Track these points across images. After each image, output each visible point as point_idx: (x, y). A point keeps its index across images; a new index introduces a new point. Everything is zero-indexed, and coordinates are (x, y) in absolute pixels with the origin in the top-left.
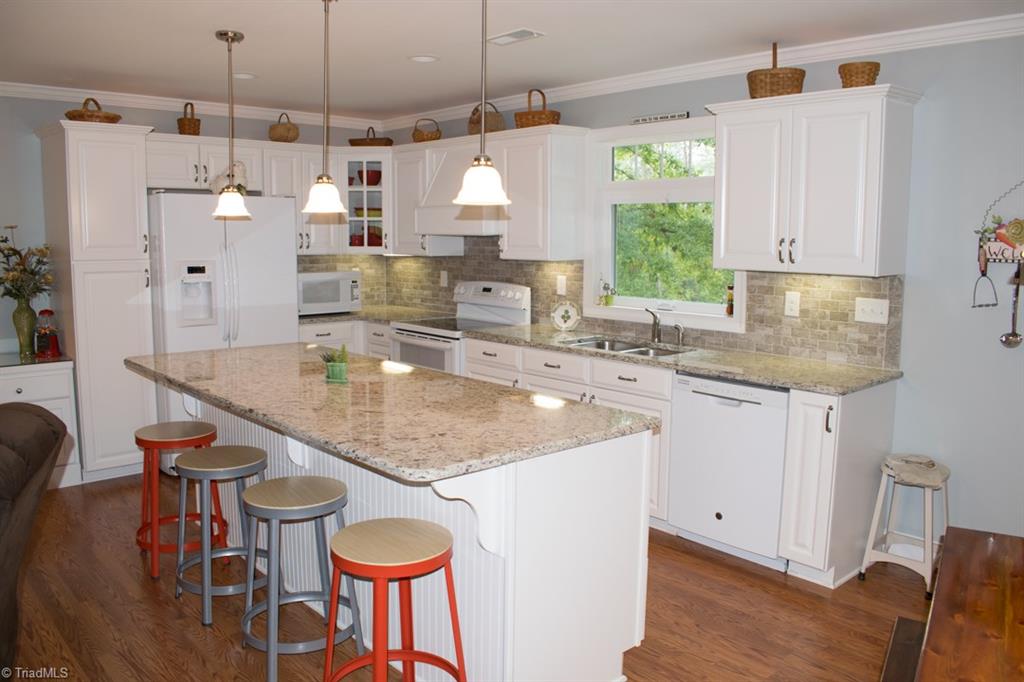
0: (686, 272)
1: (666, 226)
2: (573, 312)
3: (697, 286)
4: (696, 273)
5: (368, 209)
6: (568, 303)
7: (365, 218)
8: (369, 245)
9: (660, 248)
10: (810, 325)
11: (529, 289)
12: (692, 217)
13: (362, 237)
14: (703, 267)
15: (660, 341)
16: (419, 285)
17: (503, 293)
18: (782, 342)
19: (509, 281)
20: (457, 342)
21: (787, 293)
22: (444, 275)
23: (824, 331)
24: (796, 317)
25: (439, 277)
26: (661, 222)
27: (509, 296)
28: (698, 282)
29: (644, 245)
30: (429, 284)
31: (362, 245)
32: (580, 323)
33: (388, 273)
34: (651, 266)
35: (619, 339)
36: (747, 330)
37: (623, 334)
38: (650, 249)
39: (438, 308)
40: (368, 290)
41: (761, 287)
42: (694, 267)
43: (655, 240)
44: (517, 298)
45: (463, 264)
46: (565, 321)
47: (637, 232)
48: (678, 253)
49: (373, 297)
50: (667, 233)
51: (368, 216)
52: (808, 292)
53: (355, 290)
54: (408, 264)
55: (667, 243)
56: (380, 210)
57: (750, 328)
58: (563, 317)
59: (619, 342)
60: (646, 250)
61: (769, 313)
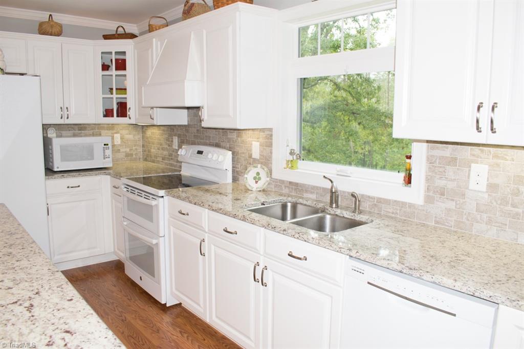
0: (366, 137)
1: (354, 111)
2: (263, 175)
3: (372, 144)
4: (371, 137)
5: (117, 89)
6: (259, 166)
7: (115, 96)
8: (118, 116)
9: (351, 123)
10: (499, 202)
11: (231, 152)
12: (369, 106)
13: (112, 110)
14: (375, 134)
15: (337, 207)
16: (161, 147)
17: (210, 156)
18: (465, 217)
19: (217, 145)
20: (161, 199)
21: (473, 165)
22: (176, 140)
23: (516, 210)
24: (484, 192)
25: (172, 141)
26: (352, 108)
27: (214, 159)
28: (373, 142)
29: (342, 121)
30: (166, 146)
31: (113, 116)
32: (269, 184)
33: (143, 137)
34: (346, 133)
35: (301, 201)
36: (425, 202)
37: (305, 195)
38: (346, 124)
39: (171, 165)
40: (128, 150)
41: (442, 158)
42: (370, 134)
43: (349, 119)
44: (220, 160)
45: (187, 131)
46: (256, 182)
47: (338, 114)
48: (362, 126)
49: (132, 155)
50: (355, 115)
51: (117, 94)
52: (498, 165)
53: (106, 151)
54: (154, 131)
55: (355, 120)
56: (125, 89)
57: (429, 199)
58: (255, 178)
59: (301, 204)
60: (343, 124)
61: (451, 185)
